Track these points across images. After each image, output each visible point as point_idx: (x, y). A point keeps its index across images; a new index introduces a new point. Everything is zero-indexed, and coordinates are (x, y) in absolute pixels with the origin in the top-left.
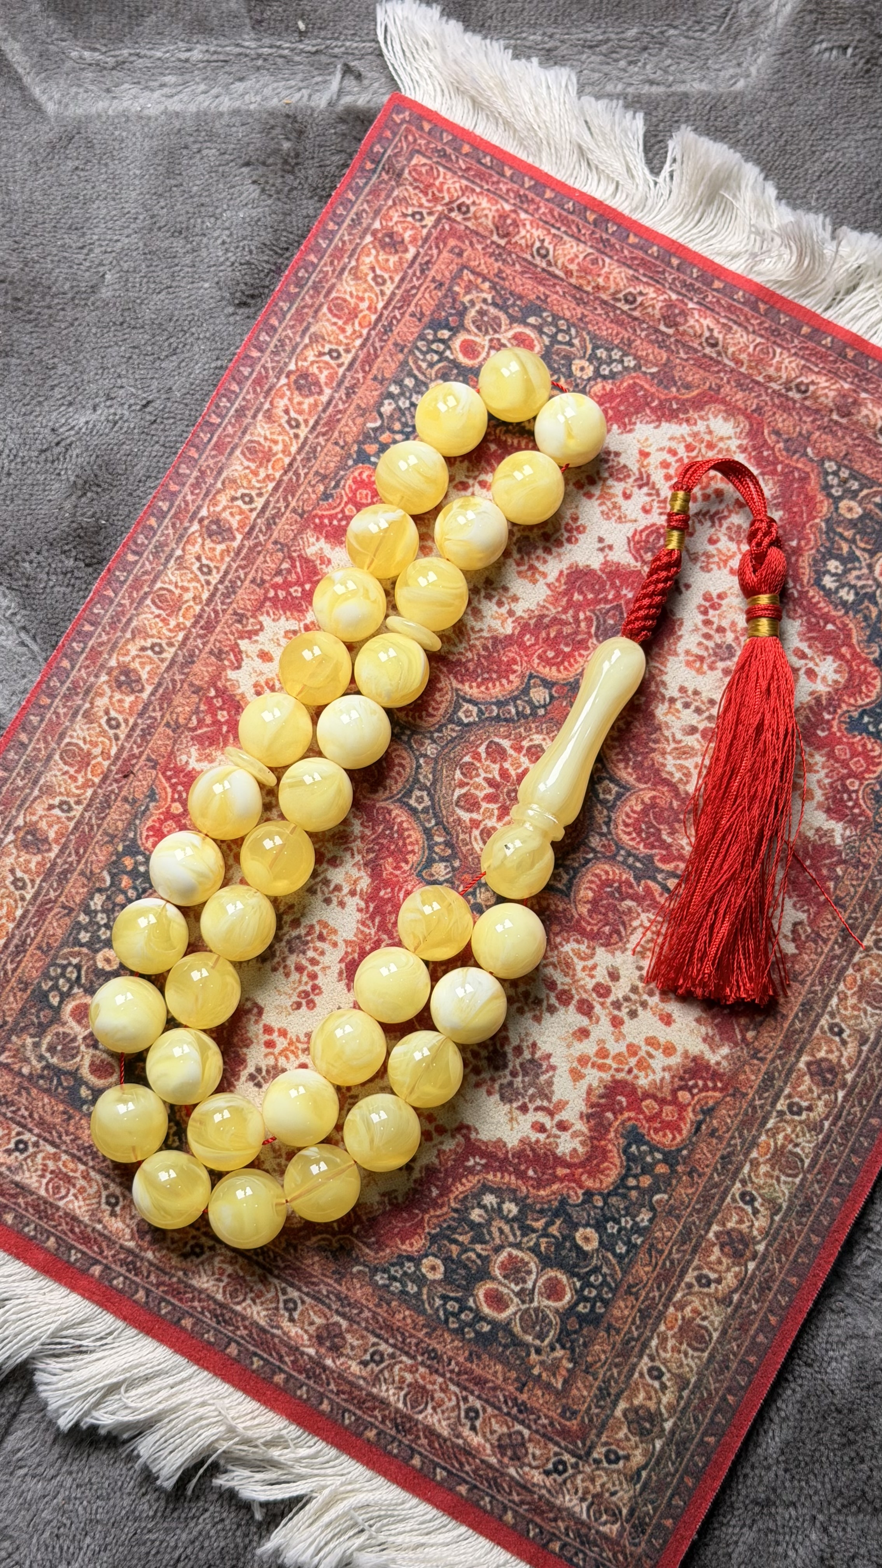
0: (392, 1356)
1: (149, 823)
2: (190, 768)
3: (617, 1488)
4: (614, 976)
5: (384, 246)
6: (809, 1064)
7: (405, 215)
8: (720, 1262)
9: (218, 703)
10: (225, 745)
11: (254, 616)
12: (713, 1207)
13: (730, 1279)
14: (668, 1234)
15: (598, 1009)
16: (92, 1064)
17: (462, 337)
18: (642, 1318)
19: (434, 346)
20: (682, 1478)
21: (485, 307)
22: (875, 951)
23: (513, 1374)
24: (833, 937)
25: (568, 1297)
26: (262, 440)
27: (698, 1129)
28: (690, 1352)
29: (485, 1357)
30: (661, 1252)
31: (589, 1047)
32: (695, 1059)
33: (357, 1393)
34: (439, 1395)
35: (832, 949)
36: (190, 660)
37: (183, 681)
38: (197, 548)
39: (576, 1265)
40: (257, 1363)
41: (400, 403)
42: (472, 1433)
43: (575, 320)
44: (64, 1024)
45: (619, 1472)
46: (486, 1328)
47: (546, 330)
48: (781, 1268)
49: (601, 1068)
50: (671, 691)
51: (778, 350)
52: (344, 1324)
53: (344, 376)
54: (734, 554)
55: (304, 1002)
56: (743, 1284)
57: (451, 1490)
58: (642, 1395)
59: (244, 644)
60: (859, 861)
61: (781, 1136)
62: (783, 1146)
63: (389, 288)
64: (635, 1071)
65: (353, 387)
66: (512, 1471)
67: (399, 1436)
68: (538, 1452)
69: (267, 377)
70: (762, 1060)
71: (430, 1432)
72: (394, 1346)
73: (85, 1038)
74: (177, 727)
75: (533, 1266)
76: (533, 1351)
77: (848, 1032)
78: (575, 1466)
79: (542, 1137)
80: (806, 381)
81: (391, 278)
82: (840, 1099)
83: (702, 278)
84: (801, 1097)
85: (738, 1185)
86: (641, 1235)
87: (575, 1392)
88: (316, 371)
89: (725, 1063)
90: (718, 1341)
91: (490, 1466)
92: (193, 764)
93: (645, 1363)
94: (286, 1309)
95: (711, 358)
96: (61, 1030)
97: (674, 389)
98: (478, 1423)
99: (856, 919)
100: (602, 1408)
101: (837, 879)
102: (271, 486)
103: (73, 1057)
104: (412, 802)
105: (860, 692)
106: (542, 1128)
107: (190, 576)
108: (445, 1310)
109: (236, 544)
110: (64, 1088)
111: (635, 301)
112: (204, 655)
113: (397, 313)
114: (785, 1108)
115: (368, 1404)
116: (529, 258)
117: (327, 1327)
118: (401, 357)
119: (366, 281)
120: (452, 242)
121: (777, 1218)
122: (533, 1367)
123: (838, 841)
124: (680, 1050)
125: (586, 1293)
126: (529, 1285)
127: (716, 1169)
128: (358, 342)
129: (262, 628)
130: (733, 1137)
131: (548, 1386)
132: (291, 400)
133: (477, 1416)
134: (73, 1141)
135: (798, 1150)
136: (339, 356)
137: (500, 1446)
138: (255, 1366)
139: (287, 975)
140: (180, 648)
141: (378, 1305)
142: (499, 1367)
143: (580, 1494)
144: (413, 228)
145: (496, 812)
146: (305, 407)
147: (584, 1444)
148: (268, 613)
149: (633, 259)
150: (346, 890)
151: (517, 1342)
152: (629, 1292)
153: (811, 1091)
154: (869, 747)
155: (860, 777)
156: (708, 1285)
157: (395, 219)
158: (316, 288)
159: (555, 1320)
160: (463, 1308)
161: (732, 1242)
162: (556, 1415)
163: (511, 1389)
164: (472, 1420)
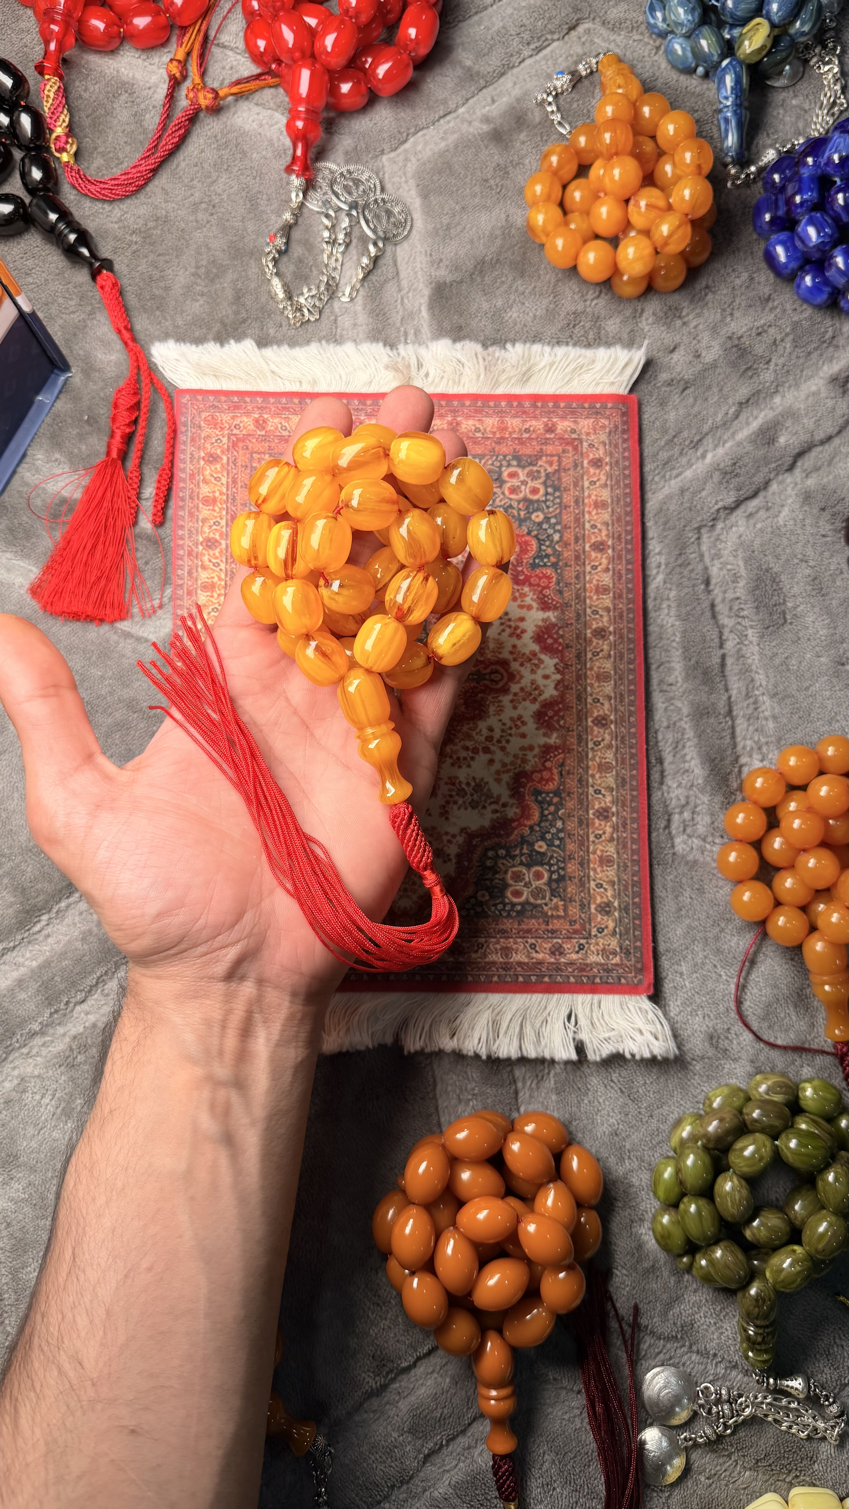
0: (486, 942)
3: (609, 942)
4: (491, 729)
5: (211, 462)
6: (593, 722)
7: (212, 443)
8: (600, 825)
12: (585, 804)
13: (609, 830)
14: (573, 825)
15: (493, 748)
18: (581, 866)
20: (633, 922)
22: (594, 658)
23: (541, 920)
24: (574, 662)
25: (546, 875)
26: (206, 580)
27: (561, 775)
28: (609, 869)
29: (525, 920)
30: (574, 835)
31: (497, 766)
32: (544, 746)
33: (480, 965)
34: (515, 947)
35: (576, 667)
39: (542, 860)
40: (431, 977)
42: (537, 954)
45: (606, 935)
46: (519, 908)
48: (627, 813)
49: (508, 771)
53: (226, 531)
56: (615, 828)
57: (542, 982)
58: (599, 898)
60: (568, 624)
61: (597, 759)
62: (601, 762)
63: (224, 480)
64: (522, 765)
66: (563, 960)
67: (508, 973)
68: (569, 946)
69: (192, 550)
70: (572, 730)
71: (520, 964)
72: (484, 937)
75: (524, 871)
76: (544, 906)
77: (601, 699)
78: (587, 943)
79: (498, 815)
81: (223, 476)
82: (613, 729)
84: (597, 737)
85: (591, 788)
86: (562, 832)
87: (571, 913)
88: (213, 536)
89: (558, 741)
90: (618, 858)
91: (552, 963)
93: (593, 884)
98: (537, 949)
99: (579, 649)
100: (585, 912)
101: (562, 636)
105: (528, 550)
106: (495, 811)
108: (498, 911)
114: (593, 746)
116: (279, 434)
119: (212, 482)
120: (240, 445)
121: (614, 793)
122: (547, 913)
123: (554, 620)
124: (536, 745)
125: (552, 869)
126: (527, 880)
127: (578, 787)
128: (224, 513)
130: (578, 770)
131: (558, 917)
132: (209, 555)
133: (536, 946)
135: (608, 760)
136: (219, 523)
137: (552, 953)
142: (533, 921)
143: (595, 953)
144: (220, 447)
146: (217, 554)
147: (586, 932)
151: (535, 906)
152: (570, 859)
153: (600, 732)
154: (545, 572)
155: (547, 587)
156: (601, 837)
157: (209, 447)
158: (191, 498)
159: (545, 888)
160: (505, 905)
161: (601, 814)
162: (567, 927)
163: (543, 927)
164: (534, 949)
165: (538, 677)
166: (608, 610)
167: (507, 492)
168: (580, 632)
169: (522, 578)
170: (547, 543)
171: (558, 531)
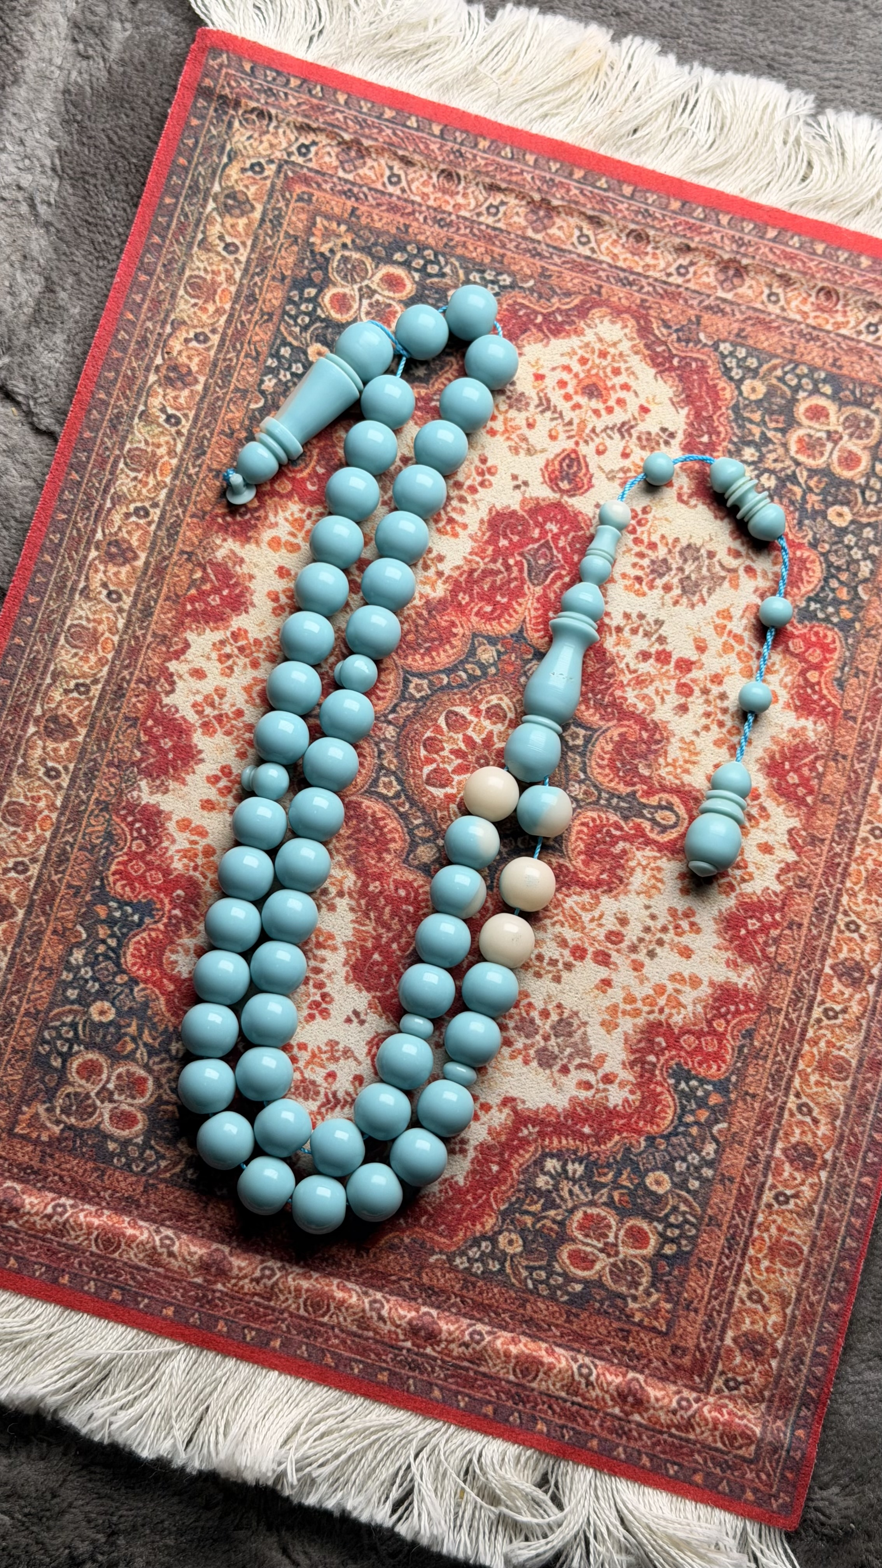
0: (479, 214)
1: (836, 656)
2: (811, 718)
3: (247, 143)
5: (762, 1340)
6: (136, 557)
7: (747, 1382)
8: (190, 358)
9: (801, 791)
10: (782, 752)
11: (790, 888)
12: (205, 405)
13: (176, 344)
14: (243, 373)
16: (827, 416)
17: (649, 1251)
18: (253, 295)
19: (677, 1232)
20: (189, 162)
21: (633, 1291)
22: (88, 681)
23: (364, 221)
24: (133, 685)
25: (327, 299)
26: (833, 1083)
28: (202, 273)
29: (394, 231)
30: (247, 355)
32: (248, 540)
33: (505, 175)
34: (429, 190)
35: (131, 674)
36: (841, 828)
37: (842, 804)
38: (868, 948)
39: (327, 327)
40: (602, 183)
41: (697, 1158)
42: (390, 163)
43: (532, 1298)
44: (865, 448)
45: (249, 157)
46: (397, 256)
47: (560, 1280)
48: (130, 363)
50: (343, 904)
51: (302, 1312)
52: (530, 233)
53: (765, 1176)
54: (306, 1067)
55: (640, 516)
56: (163, 343)
57: (399, 112)
58: (240, 228)
59: (791, 856)
60: (117, 767)
61: (151, 482)
62: (147, 476)
63: (743, 1290)
64: (304, 516)
65: (753, 1165)
66: (347, 138)
67: (457, 147)
68: (327, 159)
69: (846, 1154)
70: (182, 552)
71: (429, 155)
72: (480, 223)
73: (841, 438)
74: (835, 756)
76: (350, 245)
77: (103, 596)
78: (289, 154)
80: (265, 1280)
81: (742, 1302)
82: (99, 530)
83: (403, 1381)
84: (137, 524)
85: (185, 431)
86: (269, 367)
87: (303, 216)
88: (797, 1175)
89: (218, 542)
90: (178, 288)
91: (368, 138)
92: (808, 723)
93: (243, 255)
94: (587, 236)
95: (372, 1286)
96: (865, 441)
97: (407, 1240)
98: (387, 173)
99: (112, 709)
100: (274, 209)
101: (139, 744)
102: (810, 1034)
103: (847, 419)
104: (582, 732)
105: (146, 945)
107: (867, 916)
108: (438, 263)
109: (829, 962)
110: (847, 388)
111: (471, 1335)
112: (829, 836)
113: (727, 1263)
114: (151, 510)
115: (491, 168)
116: (598, 1362)
117: (545, 228)
118: (710, 1212)
119: (769, 1293)
120: (687, 1361)
121: (141, 408)
122: (347, 231)
123: (143, 784)
124: (264, 545)
125: (311, 307)
126: (365, 302)
127: (209, 440)
128: (760, 1218)
129: (778, 877)
130: (197, 474)
131: (328, 217)
132: (815, 1135)
133: (389, 178)
134: (825, 343)
135: (133, 474)
136: (776, 1198)
137: (363, 157)
138: (603, 180)
139: (663, 537)
140: (854, 838)
141: (503, 256)
142: (378, 225)
143: (281, 131)
144: (733, 1370)
145: (495, 739)
146: (797, 1131)
147: (286, 175)
148: (776, 895)
149: (485, 1387)
150: (627, 629)
151: (367, 250)
152: (271, 315)
153: (129, 532)
154: (127, 889)
155: (133, 856)
156: (196, 336)
157: (756, 1375)
158: (822, 1273)
159: (334, 276)
160: (423, 270)
161: (181, 378)
162: (317, 194)
163: (363, 208)
164: (393, 175)
165: (214, 679)
166: (25, 771)
167: (150, 1083)
168: (98, 740)
169: (180, 892)
170: (101, 949)
171: (69, 967)
